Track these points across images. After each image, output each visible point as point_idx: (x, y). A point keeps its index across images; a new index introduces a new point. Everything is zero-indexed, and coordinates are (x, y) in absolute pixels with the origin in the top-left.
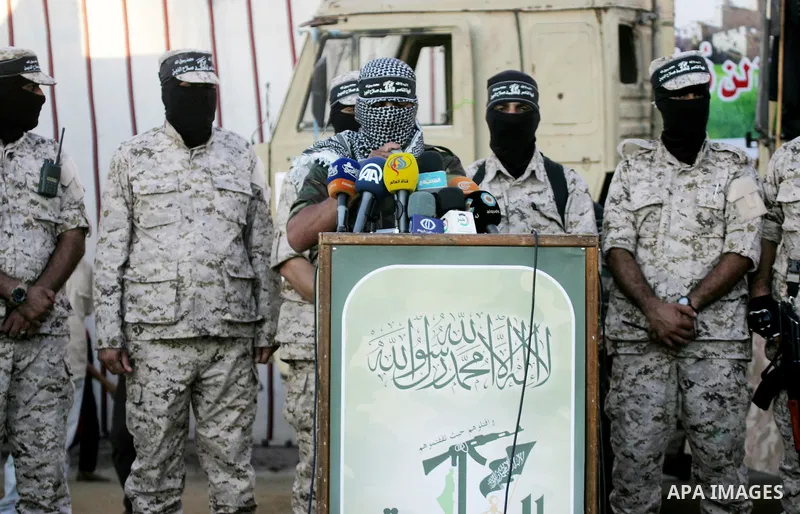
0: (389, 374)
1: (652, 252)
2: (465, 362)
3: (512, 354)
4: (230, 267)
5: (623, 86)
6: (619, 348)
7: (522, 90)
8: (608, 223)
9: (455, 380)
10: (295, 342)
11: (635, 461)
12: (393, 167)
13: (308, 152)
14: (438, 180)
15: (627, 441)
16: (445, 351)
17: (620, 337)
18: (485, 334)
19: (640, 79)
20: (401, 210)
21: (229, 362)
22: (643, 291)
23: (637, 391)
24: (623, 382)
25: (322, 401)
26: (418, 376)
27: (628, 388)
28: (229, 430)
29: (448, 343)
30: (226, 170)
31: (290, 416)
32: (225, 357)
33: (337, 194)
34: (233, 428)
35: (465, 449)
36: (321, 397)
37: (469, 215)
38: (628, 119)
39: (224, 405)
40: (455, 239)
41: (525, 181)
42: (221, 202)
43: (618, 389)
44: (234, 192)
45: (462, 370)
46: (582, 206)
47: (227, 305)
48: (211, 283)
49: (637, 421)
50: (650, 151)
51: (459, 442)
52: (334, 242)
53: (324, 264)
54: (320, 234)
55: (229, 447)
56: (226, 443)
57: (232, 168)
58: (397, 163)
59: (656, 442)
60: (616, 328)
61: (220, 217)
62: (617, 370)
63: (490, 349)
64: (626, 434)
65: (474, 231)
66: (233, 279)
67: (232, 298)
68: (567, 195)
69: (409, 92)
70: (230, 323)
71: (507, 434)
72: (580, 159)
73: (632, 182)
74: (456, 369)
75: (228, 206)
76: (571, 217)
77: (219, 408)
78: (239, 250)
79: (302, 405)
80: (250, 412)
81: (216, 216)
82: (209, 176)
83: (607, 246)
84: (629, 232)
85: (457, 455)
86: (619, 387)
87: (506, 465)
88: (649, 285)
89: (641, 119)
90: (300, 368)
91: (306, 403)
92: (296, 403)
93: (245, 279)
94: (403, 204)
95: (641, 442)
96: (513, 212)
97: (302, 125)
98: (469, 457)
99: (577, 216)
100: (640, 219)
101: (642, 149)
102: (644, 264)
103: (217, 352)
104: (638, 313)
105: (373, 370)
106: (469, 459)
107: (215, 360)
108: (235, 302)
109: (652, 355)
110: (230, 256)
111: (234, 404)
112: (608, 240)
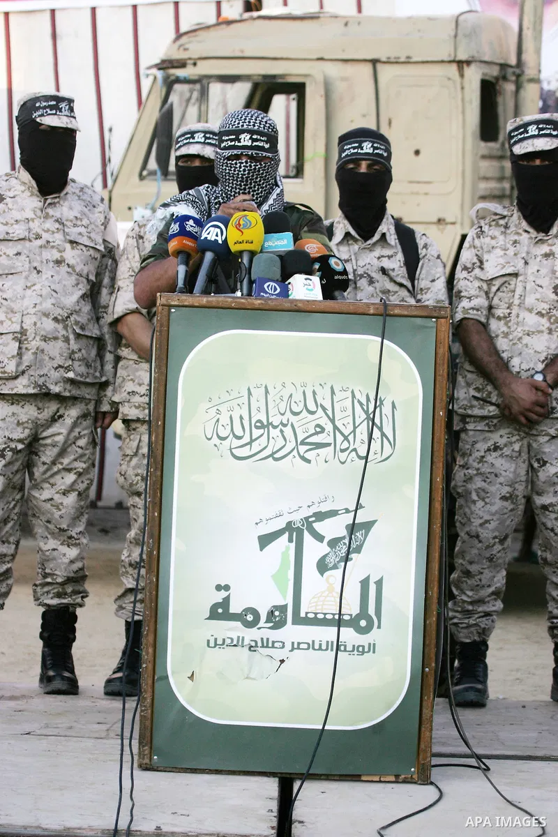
0: (226, 443)
1: (506, 324)
2: (307, 435)
3: (355, 428)
4: (77, 323)
5: (483, 144)
6: (468, 423)
7: (375, 148)
8: (460, 292)
9: (295, 452)
10: (129, 402)
11: (480, 542)
12: (238, 226)
13: (165, 205)
14: (283, 242)
15: (472, 520)
16: (285, 422)
17: (469, 412)
18: (328, 406)
19: (501, 137)
20: (244, 272)
21: (69, 421)
22: (497, 364)
23: (485, 469)
24: (471, 459)
25: (155, 470)
26: (256, 447)
27: (475, 465)
28: (64, 494)
29: (288, 413)
30: (79, 223)
31: (121, 480)
32: (66, 416)
33: (178, 253)
34: (69, 492)
35: (303, 525)
36: (154, 465)
37: (316, 280)
38: (486, 179)
39: (61, 467)
40: (300, 305)
41: (374, 244)
42: (71, 255)
43: (464, 467)
44: (86, 246)
45: (303, 443)
46: (433, 272)
47: (70, 363)
48: (56, 338)
49: (483, 500)
50: (504, 217)
51: (297, 517)
52: (173, 303)
53: (162, 326)
54: (158, 294)
55: (63, 511)
56: (61, 507)
57: (85, 222)
58: (242, 222)
59: (502, 522)
60: (465, 403)
61: (70, 270)
62: (464, 446)
63: (333, 421)
64: (472, 513)
65: (320, 297)
66: (78, 336)
67: (76, 356)
68: (418, 260)
69: (267, 146)
70: (72, 381)
71: (347, 511)
72: (435, 220)
73: (485, 250)
74: (297, 442)
75: (78, 260)
76: (422, 283)
77: (55, 469)
78: (86, 308)
79: (134, 468)
80: (88, 476)
81: (66, 269)
82: (61, 227)
83: (459, 316)
84: (481, 301)
85: (294, 532)
86: (466, 464)
87: (345, 544)
88: (502, 359)
89: (501, 179)
90: (134, 429)
91: (137, 466)
92: (128, 466)
93: (91, 337)
94: (247, 266)
95: (487, 522)
96: (361, 276)
97: (145, 173)
98: (306, 534)
99: (428, 282)
100: (494, 289)
101: (496, 214)
102: (497, 336)
103: (58, 411)
104: (489, 388)
105: (209, 439)
106: (307, 536)
107: (55, 419)
108: (79, 360)
109: (502, 432)
110: (77, 312)
111: (70, 467)
112: (459, 309)
